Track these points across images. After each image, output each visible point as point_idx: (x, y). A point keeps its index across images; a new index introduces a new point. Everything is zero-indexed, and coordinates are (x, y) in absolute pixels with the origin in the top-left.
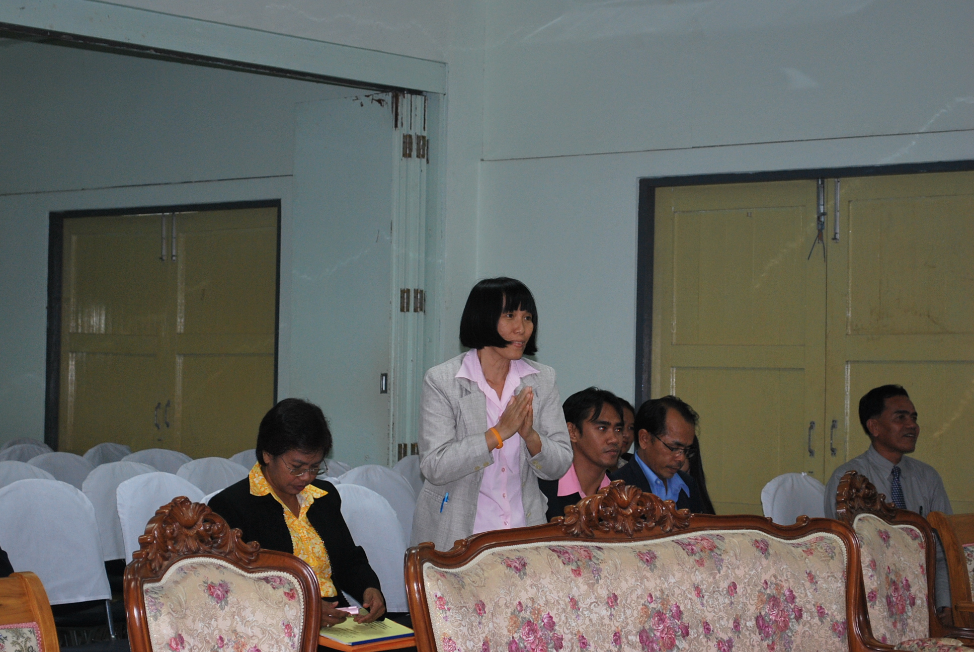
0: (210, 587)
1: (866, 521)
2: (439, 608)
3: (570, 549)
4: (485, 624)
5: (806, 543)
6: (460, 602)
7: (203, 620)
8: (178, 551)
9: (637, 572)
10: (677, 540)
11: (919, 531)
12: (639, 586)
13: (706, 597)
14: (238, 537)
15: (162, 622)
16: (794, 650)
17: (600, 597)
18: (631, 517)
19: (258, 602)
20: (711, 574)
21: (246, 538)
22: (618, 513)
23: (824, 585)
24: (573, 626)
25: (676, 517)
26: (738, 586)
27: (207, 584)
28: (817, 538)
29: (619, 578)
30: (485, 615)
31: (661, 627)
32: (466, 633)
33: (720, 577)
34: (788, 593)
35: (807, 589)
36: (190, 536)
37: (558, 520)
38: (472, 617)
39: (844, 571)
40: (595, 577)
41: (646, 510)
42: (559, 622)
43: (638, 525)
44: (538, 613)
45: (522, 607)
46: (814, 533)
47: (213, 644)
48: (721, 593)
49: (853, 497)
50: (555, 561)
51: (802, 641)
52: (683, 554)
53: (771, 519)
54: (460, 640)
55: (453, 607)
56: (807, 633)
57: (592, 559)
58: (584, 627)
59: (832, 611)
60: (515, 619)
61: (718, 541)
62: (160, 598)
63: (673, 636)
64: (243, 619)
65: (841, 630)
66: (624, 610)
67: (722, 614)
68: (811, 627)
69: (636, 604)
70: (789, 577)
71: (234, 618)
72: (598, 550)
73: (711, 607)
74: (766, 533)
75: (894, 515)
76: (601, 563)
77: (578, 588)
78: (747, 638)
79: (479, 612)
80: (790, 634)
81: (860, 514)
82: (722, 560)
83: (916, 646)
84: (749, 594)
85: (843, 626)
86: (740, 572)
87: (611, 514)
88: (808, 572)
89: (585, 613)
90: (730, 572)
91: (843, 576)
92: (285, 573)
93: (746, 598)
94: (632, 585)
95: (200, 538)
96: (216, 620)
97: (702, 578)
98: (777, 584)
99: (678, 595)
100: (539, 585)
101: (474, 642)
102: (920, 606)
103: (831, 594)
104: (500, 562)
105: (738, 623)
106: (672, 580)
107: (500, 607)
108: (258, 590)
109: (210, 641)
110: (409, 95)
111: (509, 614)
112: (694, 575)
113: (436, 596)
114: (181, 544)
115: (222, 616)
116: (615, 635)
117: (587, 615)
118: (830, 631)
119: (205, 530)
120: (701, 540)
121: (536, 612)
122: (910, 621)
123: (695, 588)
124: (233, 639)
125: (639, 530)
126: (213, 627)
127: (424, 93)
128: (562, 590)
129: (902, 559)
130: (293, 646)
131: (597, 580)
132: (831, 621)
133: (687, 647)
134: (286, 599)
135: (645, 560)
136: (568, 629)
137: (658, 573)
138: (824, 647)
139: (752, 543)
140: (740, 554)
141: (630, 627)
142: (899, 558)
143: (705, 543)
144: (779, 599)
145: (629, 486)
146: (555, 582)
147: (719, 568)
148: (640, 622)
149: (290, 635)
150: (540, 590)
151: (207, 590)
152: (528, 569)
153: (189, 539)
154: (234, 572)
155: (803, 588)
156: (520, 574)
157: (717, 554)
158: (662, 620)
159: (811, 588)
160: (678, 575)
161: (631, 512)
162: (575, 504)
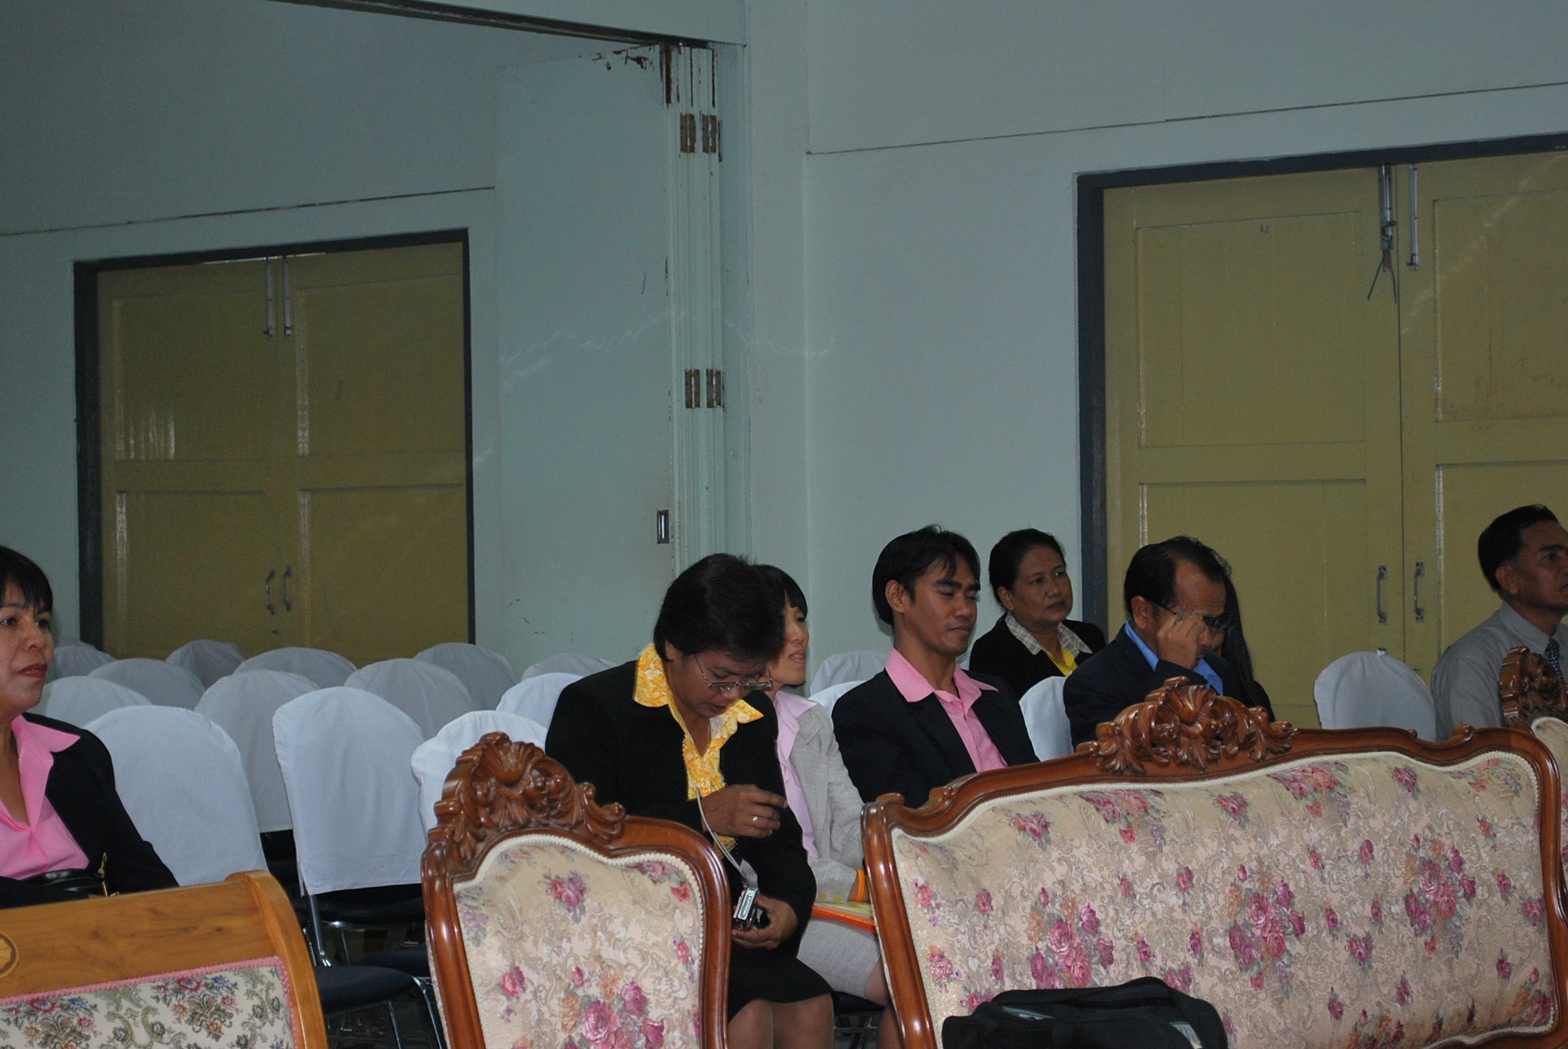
0: (556, 885)
1: (1550, 730)
2: (923, 905)
3: (1113, 795)
4: (994, 929)
5: (1473, 769)
6: (954, 894)
7: (549, 942)
8: (497, 825)
9: (1220, 830)
10: (1275, 774)
12: (1224, 855)
13: (1327, 867)
14: (589, 798)
15: (489, 948)
16: (1467, 949)
17: (1167, 875)
18: (1201, 739)
19: (632, 907)
20: (1333, 829)
21: (601, 799)
22: (1181, 732)
23: (1506, 839)
24: (1127, 926)
25: (1270, 735)
26: (1375, 847)
27: (550, 879)
28: (1489, 761)
29: (1193, 842)
30: (993, 913)
31: (1262, 921)
32: (967, 946)
33: (1346, 833)
34: (1452, 855)
35: (1480, 847)
36: (514, 799)
37: (1089, 748)
38: (973, 916)
39: (1536, 815)
40: (1155, 841)
41: (1223, 725)
42: (1106, 919)
43: (1212, 751)
44: (1073, 904)
45: (1048, 897)
46: (1483, 753)
47: (567, 981)
48: (1350, 859)
49: (1526, 690)
50: (1093, 817)
51: (1477, 933)
52: (1287, 796)
53: (1416, 734)
54: (959, 957)
55: (944, 902)
56: (1484, 920)
57: (1150, 811)
58: (1144, 925)
59: (1522, 882)
61: (1339, 772)
62: (482, 907)
63: (1281, 935)
64: (610, 936)
65: (1538, 914)
66: (1204, 895)
67: (1352, 894)
68: (1490, 909)
69: (1221, 884)
70: (1452, 828)
71: (595, 935)
72: (1156, 795)
73: (1336, 884)
74: (1409, 756)
76: (1163, 817)
77: (1132, 861)
78: (1394, 933)
79: (983, 908)
80: (1458, 924)
81: (1537, 717)
82: (1348, 804)
84: (1392, 859)
85: (1540, 908)
86: (1376, 824)
87: (1170, 735)
88: (1480, 818)
89: (1145, 902)
90: (1361, 824)
91: (1535, 822)
92: (669, 856)
93: (1389, 865)
94: (1214, 853)
95: (529, 801)
96: (569, 940)
97: (1320, 835)
98: (1433, 841)
99: (1285, 865)
100: (1071, 859)
101: (979, 958)
103: (1519, 854)
104: (1008, 822)
105: (1379, 909)
106: (1274, 841)
107: (1013, 899)
108: (630, 885)
109: (563, 976)
110: (688, 49)
111: (1028, 911)
112: (1308, 831)
113: (916, 885)
114: (500, 813)
115: (577, 933)
116: (1193, 936)
117: (1147, 906)
118: (1519, 915)
119: (536, 787)
120: (1313, 772)
121: (1070, 904)
123: (1311, 853)
124: (597, 971)
125: (1213, 761)
126: (565, 952)
127: (710, 45)
128: (1107, 865)
130: (691, 978)
131: (1160, 846)
132: (1521, 898)
133: (1303, 953)
134: (674, 900)
135: (1230, 810)
136: (1119, 930)
137: (1252, 831)
138: (1512, 942)
139: (1391, 775)
140: (1375, 793)
141: (1214, 924)
143: (1319, 777)
144: (1438, 865)
145: (1195, 687)
146: (1095, 852)
147: (1345, 819)
148: (1230, 914)
149: (686, 960)
150: (1074, 868)
151: (551, 889)
152: (1053, 833)
153: (513, 805)
154: (588, 857)
155: (1474, 846)
156: (1041, 841)
157: (1340, 794)
158: (1262, 908)
159: (1487, 845)
160: (1283, 832)
161: (1201, 729)
162: (1112, 719)
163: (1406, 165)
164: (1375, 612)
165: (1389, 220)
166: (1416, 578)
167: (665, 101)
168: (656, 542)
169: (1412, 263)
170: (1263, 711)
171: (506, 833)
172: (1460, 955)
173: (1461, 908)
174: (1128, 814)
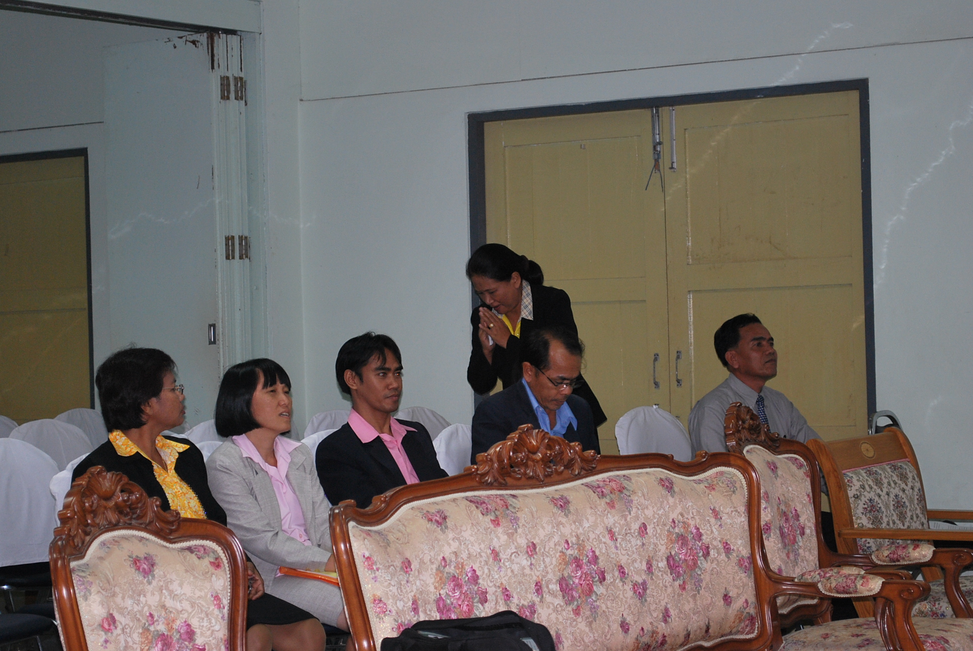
0: (136, 561)
1: (754, 453)
2: (368, 569)
3: (486, 498)
4: (413, 582)
5: (708, 478)
6: (388, 561)
7: (131, 597)
8: (98, 524)
9: (553, 518)
10: (587, 483)
11: (803, 460)
12: (556, 533)
13: (619, 540)
14: (157, 506)
15: (93, 602)
16: (704, 588)
17: (520, 547)
18: (541, 462)
19: (185, 574)
20: (622, 516)
22: (528, 458)
23: (728, 521)
24: (496, 579)
25: (584, 460)
26: (648, 527)
27: (132, 558)
28: (717, 473)
29: (536, 526)
30: (412, 573)
31: (579, 573)
32: (396, 594)
33: (631, 518)
34: (695, 531)
35: (712, 525)
36: (109, 508)
37: (472, 470)
38: (399, 575)
39: (746, 506)
40: (513, 526)
41: (555, 453)
42: (482, 575)
43: (548, 470)
44: (462, 566)
45: (446, 562)
46: (714, 468)
47: (143, 621)
48: (633, 534)
49: (740, 429)
50: (474, 512)
51: (711, 579)
52: (594, 496)
53: (673, 456)
54: (391, 600)
55: (381, 566)
56: (715, 570)
57: (509, 508)
58: (506, 578)
59: (738, 546)
60: (440, 575)
61: (626, 481)
62: (88, 576)
63: (591, 582)
64: (171, 592)
65: (747, 565)
66: (543, 559)
67: (634, 556)
68: (718, 564)
69: (554, 551)
70: (695, 514)
71: (162, 592)
72: (513, 498)
73: (624, 550)
74: (668, 470)
75: (777, 445)
76: (517, 511)
77: (499, 538)
78: (660, 580)
79: (406, 570)
80: (699, 573)
81: (747, 445)
82: (632, 501)
83: (818, 576)
84: (659, 534)
85: (748, 562)
86: (649, 512)
87: (522, 460)
88: (712, 508)
89: (507, 564)
90: (640, 513)
91: (745, 510)
92: (208, 541)
93: (657, 538)
94: (549, 533)
95: (119, 509)
96: (145, 596)
97: (614, 520)
98: (684, 523)
99: (593, 539)
100: (461, 538)
101: (403, 601)
102: (810, 535)
103: (736, 529)
104: (421, 516)
105: (651, 565)
106: (586, 525)
107: (425, 564)
108: (183, 560)
109: (141, 618)
110: (224, 35)
111: (434, 571)
112: (607, 518)
113: (364, 556)
114: (100, 517)
115: (150, 592)
116: (537, 584)
117: (508, 567)
118: (736, 567)
119: (124, 501)
120: (610, 482)
121: (460, 566)
122: (801, 551)
123: (609, 531)
124: (163, 615)
125: (549, 476)
126: (142, 604)
127: (239, 33)
128: (483, 541)
129: (790, 488)
130: (223, 617)
131: (516, 530)
132: (737, 557)
133: (605, 593)
134: (212, 569)
135: (559, 506)
136: (491, 582)
137: (573, 518)
138: (732, 583)
139: (657, 482)
140: (648, 494)
141: (550, 576)
142: (787, 488)
143: (613, 484)
144: (687, 537)
145: (537, 431)
146: (476, 533)
147: (630, 509)
148: (559, 570)
149: (220, 607)
150: (462, 544)
151: (133, 564)
152: (449, 522)
153: (109, 511)
154: (157, 543)
155: (709, 525)
156: (442, 528)
157: (626, 495)
158: (579, 566)
159: (716, 524)
160: (592, 519)
161: (541, 456)
162: (486, 451)
163: (668, 107)
164: (652, 381)
165: (658, 141)
166: (677, 360)
167: (210, 68)
168: (208, 342)
169: (672, 168)
170: (579, 444)
171: (104, 530)
172: (701, 592)
173: (701, 563)
174: (496, 510)
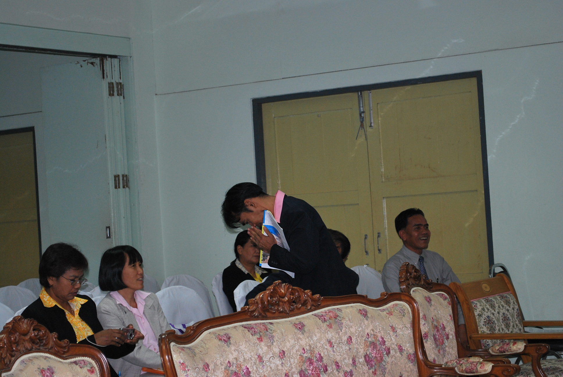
0: (42, 371)
1: (418, 292)
2: (183, 370)
3: (255, 325)
5: (388, 308)
6: (195, 365)
8: (20, 350)
9: (294, 336)
10: (315, 314)
11: (447, 295)
12: (296, 344)
13: (335, 347)
14: (55, 338)
16: (388, 373)
17: (275, 353)
18: (287, 303)
20: (337, 333)
22: (279, 301)
23: (401, 333)
24: (261, 373)
25: (313, 300)
26: (352, 338)
27: (40, 369)
28: (394, 305)
29: (284, 341)
30: (210, 371)
31: (312, 367)
33: (342, 333)
34: (381, 339)
35: (391, 336)
36: (26, 340)
37: (245, 309)
38: (202, 373)
39: (411, 323)
40: (271, 341)
41: (295, 297)
42: (253, 371)
43: (291, 307)
44: (240, 366)
45: (230, 364)
46: (392, 302)
48: (343, 343)
49: (408, 278)
50: (247, 334)
51: (391, 367)
52: (319, 322)
53: (367, 296)
55: (190, 368)
56: (394, 362)
57: (268, 330)
58: (267, 372)
59: (407, 348)
60: (227, 372)
61: (339, 312)
63: (319, 372)
65: (413, 359)
66: (290, 360)
67: (345, 356)
68: (395, 359)
69: (296, 355)
70: (381, 330)
72: (271, 324)
73: (338, 353)
74: (364, 304)
75: (431, 287)
76: (273, 332)
77: (262, 349)
78: (361, 369)
79: (206, 370)
80: (384, 364)
81: (413, 288)
82: (342, 323)
83: (456, 363)
84: (359, 342)
85: (414, 356)
86: (353, 330)
87: (276, 302)
88: (391, 326)
89: (267, 364)
90: (347, 330)
91: (411, 326)
92: (87, 358)
93: (358, 345)
94: (292, 344)
95: (32, 341)
97: (332, 335)
98: (374, 335)
99: (319, 347)
100: (239, 350)
102: (452, 339)
103: (405, 338)
104: (215, 337)
105: (355, 361)
106: (315, 339)
107: (217, 366)
108: (71, 369)
110: (110, 59)
111: (223, 369)
112: (327, 334)
113: (180, 363)
114: (21, 346)
116: (286, 375)
117: (268, 365)
118: (406, 360)
119: (35, 336)
120: (329, 313)
121: (239, 366)
122: (447, 349)
123: (329, 342)
125: (292, 310)
127: (119, 57)
128: (253, 351)
129: (439, 312)
131: (272, 343)
132: (407, 354)
134: (89, 374)
135: (298, 328)
136: (258, 375)
137: (307, 335)
138: (404, 370)
139: (358, 312)
140: (352, 319)
141: (294, 370)
142: (437, 312)
143: (331, 314)
144: (376, 343)
145: (284, 284)
146: (248, 346)
147: (341, 328)
148: (299, 366)
150: (240, 353)
151: (41, 373)
152: (232, 341)
153: (26, 342)
154: (54, 359)
155: (389, 335)
156: (228, 344)
157: (339, 320)
158: (311, 363)
159: (394, 335)
160: (318, 335)
161: (287, 299)
162: (254, 298)
163: (367, 91)
164: (364, 251)
165: (362, 111)
166: (378, 238)
167: (102, 78)
168: (106, 238)
169: (371, 126)
170: (310, 291)
171: (23, 353)
172: (385, 375)
173: (385, 358)
174: (260, 332)
